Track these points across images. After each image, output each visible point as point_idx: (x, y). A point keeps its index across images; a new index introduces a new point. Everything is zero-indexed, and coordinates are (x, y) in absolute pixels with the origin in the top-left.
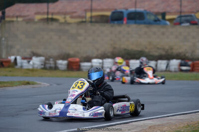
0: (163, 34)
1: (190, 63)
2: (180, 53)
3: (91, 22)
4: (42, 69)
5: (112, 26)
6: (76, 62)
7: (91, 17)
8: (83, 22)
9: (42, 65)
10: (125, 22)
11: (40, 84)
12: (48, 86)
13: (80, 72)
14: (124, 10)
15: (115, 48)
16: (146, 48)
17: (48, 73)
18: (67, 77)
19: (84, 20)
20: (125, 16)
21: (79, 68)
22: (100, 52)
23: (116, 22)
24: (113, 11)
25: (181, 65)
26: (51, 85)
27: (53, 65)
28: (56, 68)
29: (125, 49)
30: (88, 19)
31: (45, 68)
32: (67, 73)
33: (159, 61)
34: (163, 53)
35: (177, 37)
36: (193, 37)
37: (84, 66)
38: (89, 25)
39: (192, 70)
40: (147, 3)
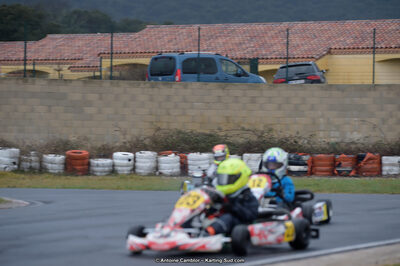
1: (306, 158)
2: (287, 140)
3: (111, 78)
4: (15, 171)
5: (152, 87)
6: (83, 158)
7: (111, 68)
8: (95, 77)
9: (14, 163)
10: (177, 78)
11: (10, 202)
12: (27, 206)
13: (90, 177)
14: (175, 55)
15: (159, 129)
16: (220, 129)
17: (27, 180)
18: (64, 187)
19: (98, 74)
20: (179, 66)
21: (87, 170)
22: (129, 137)
23: (160, 78)
24: (155, 55)
25: (290, 163)
26: (32, 203)
27: (35, 165)
28: (42, 170)
29: (180, 132)
30: (105, 72)
31: (19, 170)
32: (64, 180)
33: (245, 155)
34: (254, 138)
36: (312, 108)
37: (98, 166)
38: (107, 84)
39: (311, 173)
40: (220, 41)
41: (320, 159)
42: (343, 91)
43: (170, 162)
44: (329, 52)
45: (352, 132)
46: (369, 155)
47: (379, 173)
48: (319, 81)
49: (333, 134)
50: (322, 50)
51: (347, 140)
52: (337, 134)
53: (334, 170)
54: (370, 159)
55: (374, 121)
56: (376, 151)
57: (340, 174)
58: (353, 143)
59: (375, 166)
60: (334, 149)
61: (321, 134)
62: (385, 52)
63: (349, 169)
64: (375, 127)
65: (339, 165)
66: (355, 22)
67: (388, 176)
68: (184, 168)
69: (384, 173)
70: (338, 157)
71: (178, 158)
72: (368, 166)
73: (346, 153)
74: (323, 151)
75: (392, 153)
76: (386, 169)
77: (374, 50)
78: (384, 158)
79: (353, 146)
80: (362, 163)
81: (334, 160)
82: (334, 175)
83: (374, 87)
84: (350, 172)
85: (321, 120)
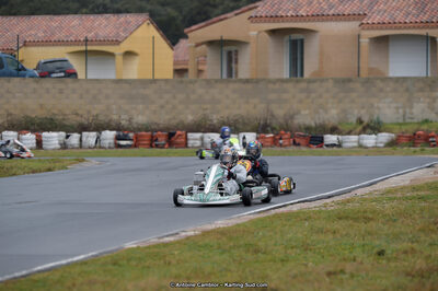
0: (61, 92)
1: (131, 135)
25: (118, 138)
33: (84, 134)
34: (84, 121)
35: (81, 97)
39: (135, 146)
43: (29, 139)
46: (179, 132)
47: (186, 145)
53: (153, 143)
54: (179, 135)
56: (183, 130)
57: (157, 146)
59: (183, 140)
60: (150, 129)
63: (163, 142)
65: (156, 140)
67: (193, 147)
68: (39, 143)
69: (190, 145)
70: (154, 134)
71: (34, 136)
72: (178, 140)
73: (161, 131)
76: (190, 143)
78: (189, 135)
80: (173, 139)
81: (152, 136)
82: (152, 146)
84: (164, 145)
85: (114, 107)
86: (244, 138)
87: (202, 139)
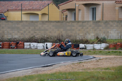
1: (1, 43)
36: (3, 28)
39: (2, 48)
41: (5, 44)
42: (12, 23)
44: (8, 11)
45: (15, 35)
46: (20, 42)
47: (24, 48)
48: (5, 20)
49: (9, 36)
50: (6, 10)
51: (13, 38)
52: (11, 36)
53: (10, 47)
54: (20, 43)
55: (22, 32)
56: (23, 41)
58: (16, 38)
59: (22, 45)
60: (10, 40)
61: (6, 36)
62: (25, 11)
63: (14, 46)
64: (22, 34)
65: (11, 45)
66: (16, 2)
67: (26, 49)
69: (25, 48)
70: (11, 43)
72: (20, 46)
73: (13, 42)
74: (6, 41)
75: (27, 42)
76: (25, 46)
77: (22, 10)
78: (25, 43)
79: (15, 40)
81: (10, 44)
83: (22, 21)
84: (14, 47)
85: (6, 31)
86: (47, 45)
87: (30, 45)
